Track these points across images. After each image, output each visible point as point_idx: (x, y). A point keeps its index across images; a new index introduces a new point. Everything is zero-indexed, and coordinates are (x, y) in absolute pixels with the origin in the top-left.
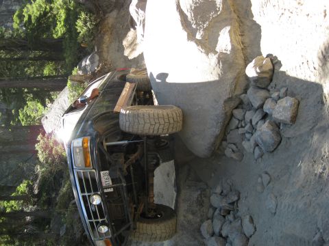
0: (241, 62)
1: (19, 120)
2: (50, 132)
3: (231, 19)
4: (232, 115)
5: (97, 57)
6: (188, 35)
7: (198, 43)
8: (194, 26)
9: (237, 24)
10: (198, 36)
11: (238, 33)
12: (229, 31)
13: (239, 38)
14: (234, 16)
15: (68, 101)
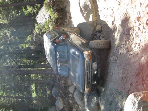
0: (95, 25)
1: (23, 11)
2: (40, 22)
3: (93, 11)
4: (93, 37)
6: (82, 15)
7: (85, 18)
8: (84, 12)
10: (85, 15)
11: (95, 16)
12: (93, 16)
13: (95, 18)
14: (94, 10)
15: (45, 11)
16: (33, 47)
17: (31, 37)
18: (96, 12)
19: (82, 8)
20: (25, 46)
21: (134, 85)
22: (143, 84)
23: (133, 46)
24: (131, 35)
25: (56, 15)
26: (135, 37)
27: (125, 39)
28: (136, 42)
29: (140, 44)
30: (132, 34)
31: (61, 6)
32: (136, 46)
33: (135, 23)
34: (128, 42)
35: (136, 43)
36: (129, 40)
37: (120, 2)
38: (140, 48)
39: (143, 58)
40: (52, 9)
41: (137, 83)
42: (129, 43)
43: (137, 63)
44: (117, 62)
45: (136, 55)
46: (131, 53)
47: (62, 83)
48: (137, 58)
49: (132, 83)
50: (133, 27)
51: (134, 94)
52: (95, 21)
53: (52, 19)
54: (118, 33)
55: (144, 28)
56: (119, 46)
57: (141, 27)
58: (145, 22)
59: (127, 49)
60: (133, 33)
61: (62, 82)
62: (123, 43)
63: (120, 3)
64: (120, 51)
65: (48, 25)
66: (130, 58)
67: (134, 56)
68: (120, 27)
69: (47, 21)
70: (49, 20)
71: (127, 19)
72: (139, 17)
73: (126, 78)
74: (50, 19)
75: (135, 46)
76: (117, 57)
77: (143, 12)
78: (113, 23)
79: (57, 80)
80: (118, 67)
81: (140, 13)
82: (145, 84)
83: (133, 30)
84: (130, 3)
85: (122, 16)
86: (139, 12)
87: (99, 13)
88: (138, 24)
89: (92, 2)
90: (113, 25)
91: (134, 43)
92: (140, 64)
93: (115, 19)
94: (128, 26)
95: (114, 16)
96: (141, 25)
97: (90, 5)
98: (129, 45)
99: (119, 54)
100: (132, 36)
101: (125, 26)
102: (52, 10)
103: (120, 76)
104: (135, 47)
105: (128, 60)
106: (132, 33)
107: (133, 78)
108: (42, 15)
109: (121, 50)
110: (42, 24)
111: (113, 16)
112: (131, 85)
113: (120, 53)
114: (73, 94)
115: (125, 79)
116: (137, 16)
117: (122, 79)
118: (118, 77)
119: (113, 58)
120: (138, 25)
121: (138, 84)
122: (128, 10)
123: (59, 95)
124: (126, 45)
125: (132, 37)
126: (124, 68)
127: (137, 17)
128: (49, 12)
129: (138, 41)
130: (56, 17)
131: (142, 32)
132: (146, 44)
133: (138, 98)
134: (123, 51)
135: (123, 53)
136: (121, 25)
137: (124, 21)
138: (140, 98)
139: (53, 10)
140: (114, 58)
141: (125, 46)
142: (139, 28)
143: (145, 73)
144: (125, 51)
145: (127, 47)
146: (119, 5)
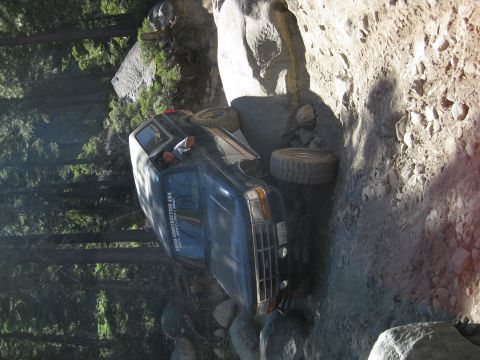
0: (296, 104)
2: (123, 95)
3: (289, 61)
4: (289, 145)
5: (171, 8)
6: (254, 72)
7: (262, 81)
8: (258, 63)
9: (294, 66)
10: (262, 75)
11: (294, 76)
12: (286, 76)
13: (294, 82)
14: (292, 57)
15: (141, 61)
16: (102, 174)
17: (98, 143)
18: (297, 64)
19: (254, 51)
20: (78, 171)
21: (404, 299)
22: (431, 299)
23: (404, 174)
24: (399, 139)
25: (175, 74)
26: (410, 146)
27: (381, 151)
28: (415, 161)
29: (424, 168)
30: (400, 134)
31: (192, 44)
32: (412, 174)
33: (410, 99)
34: (388, 162)
35: (414, 165)
36: (392, 153)
37: (366, 33)
38: (424, 179)
39: (434, 214)
40: (162, 54)
41: (413, 293)
42: (391, 165)
43: (417, 229)
44: (359, 224)
45: (413, 203)
46: (399, 196)
47: (193, 292)
48: (417, 214)
49: (398, 296)
50: (404, 112)
51: (395, 332)
52: (294, 91)
53: (162, 86)
54: (361, 132)
55: (437, 117)
56: (363, 175)
57: (429, 113)
58: (439, 98)
59: (387, 182)
60: (405, 132)
61: (192, 288)
62: (376, 164)
63: (365, 35)
64: (366, 191)
65: (151, 105)
66: (396, 213)
67: (406, 208)
68: (366, 111)
69: (148, 90)
70: (153, 88)
71: (388, 86)
72: (423, 82)
73: (382, 277)
74: (157, 86)
75: (409, 172)
76: (357, 211)
77: (434, 64)
78: (346, 98)
79: (177, 281)
80: (359, 241)
81: (424, 68)
82: (437, 296)
83: (406, 121)
84: (395, 37)
85: (371, 78)
86: (422, 63)
87: (307, 66)
88: (420, 104)
89: (284, 32)
90: (346, 105)
91: (408, 164)
92: (423, 231)
93: (352, 86)
94: (388, 109)
95: (350, 76)
96: (427, 108)
97: (279, 42)
98: (391, 172)
99: (364, 198)
100: (403, 142)
101: (379, 111)
102: (162, 57)
103: (366, 271)
104: (410, 176)
105: (389, 218)
106: (402, 132)
107: (404, 279)
108: (132, 72)
109: (368, 188)
110: (131, 101)
111: (347, 77)
112: (397, 300)
113: (367, 197)
114: (226, 330)
115: (380, 280)
116: (416, 78)
117: (372, 282)
118: (359, 274)
119: (344, 212)
120: (419, 108)
121: (417, 299)
122: (389, 58)
123: (183, 331)
124: (382, 171)
125: (402, 145)
126: (377, 247)
127: (415, 82)
128: (153, 64)
129: (419, 159)
130: (175, 78)
131: (432, 130)
132: (443, 168)
133: (406, 344)
134: (374, 189)
135: (375, 198)
136: (368, 108)
137: (378, 93)
138: (412, 343)
139: (168, 58)
140: (350, 212)
141: (381, 174)
142: (423, 117)
143: (437, 261)
144: (380, 189)
145: (384, 177)
146: (363, 41)
